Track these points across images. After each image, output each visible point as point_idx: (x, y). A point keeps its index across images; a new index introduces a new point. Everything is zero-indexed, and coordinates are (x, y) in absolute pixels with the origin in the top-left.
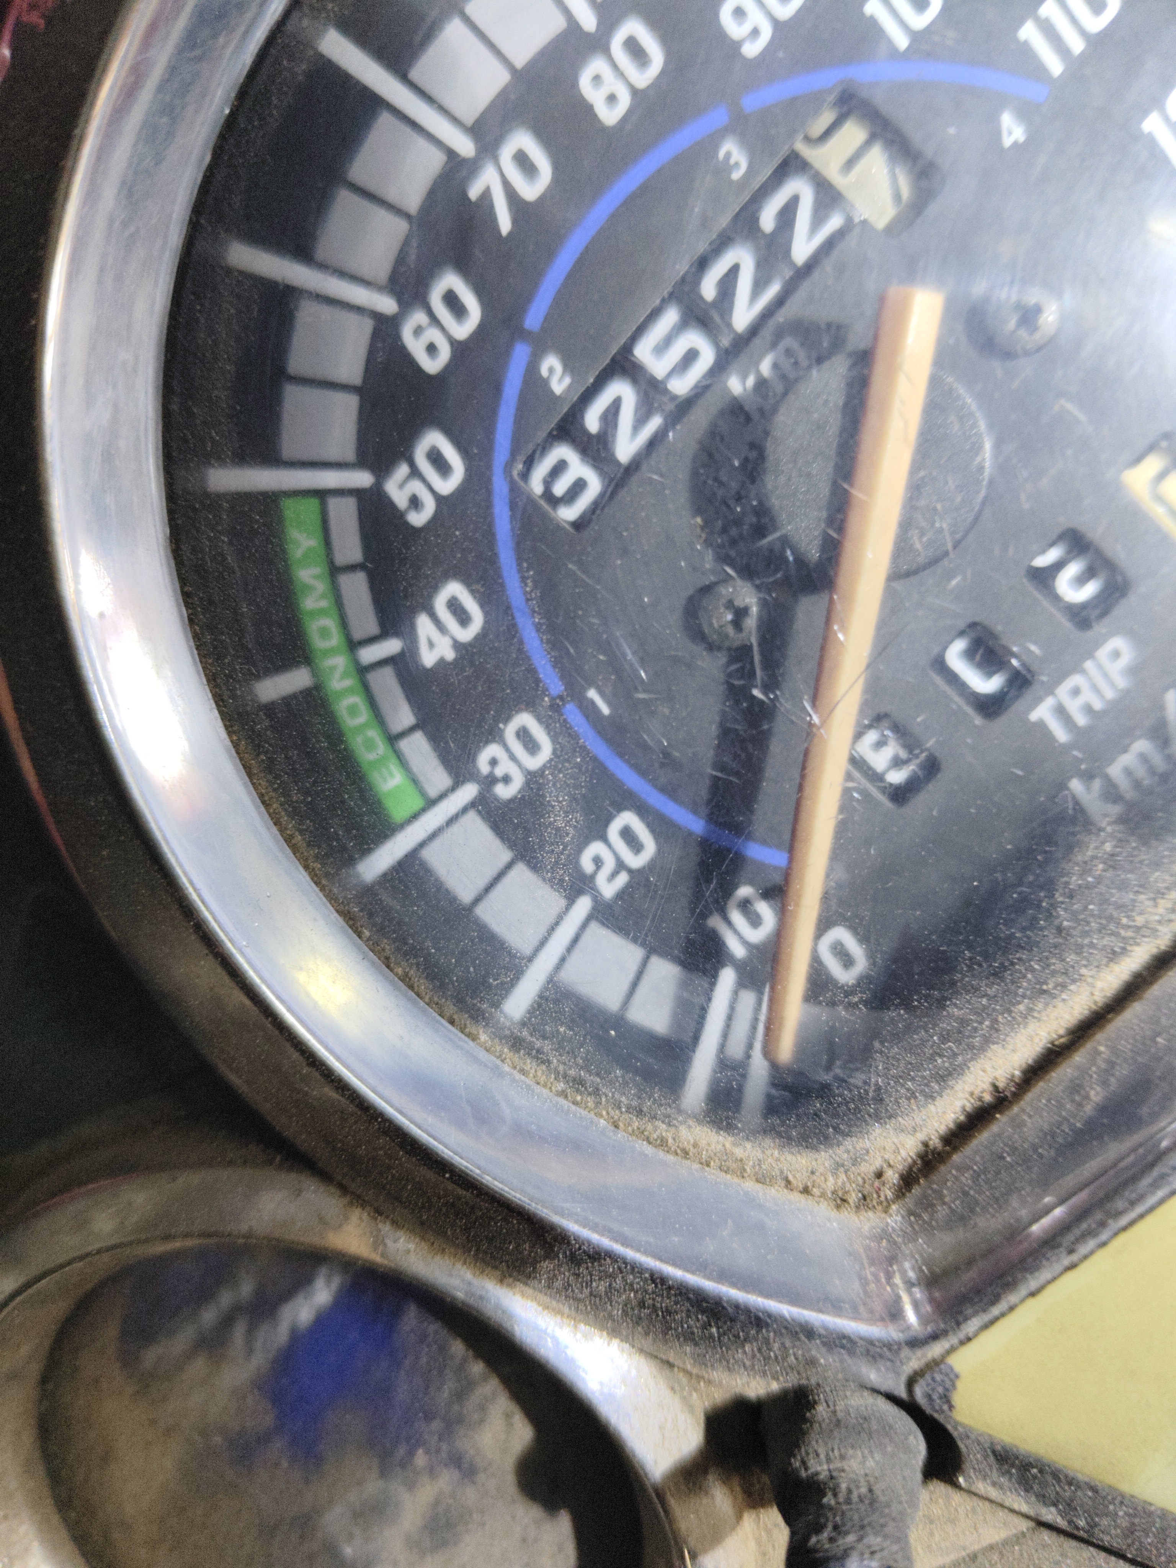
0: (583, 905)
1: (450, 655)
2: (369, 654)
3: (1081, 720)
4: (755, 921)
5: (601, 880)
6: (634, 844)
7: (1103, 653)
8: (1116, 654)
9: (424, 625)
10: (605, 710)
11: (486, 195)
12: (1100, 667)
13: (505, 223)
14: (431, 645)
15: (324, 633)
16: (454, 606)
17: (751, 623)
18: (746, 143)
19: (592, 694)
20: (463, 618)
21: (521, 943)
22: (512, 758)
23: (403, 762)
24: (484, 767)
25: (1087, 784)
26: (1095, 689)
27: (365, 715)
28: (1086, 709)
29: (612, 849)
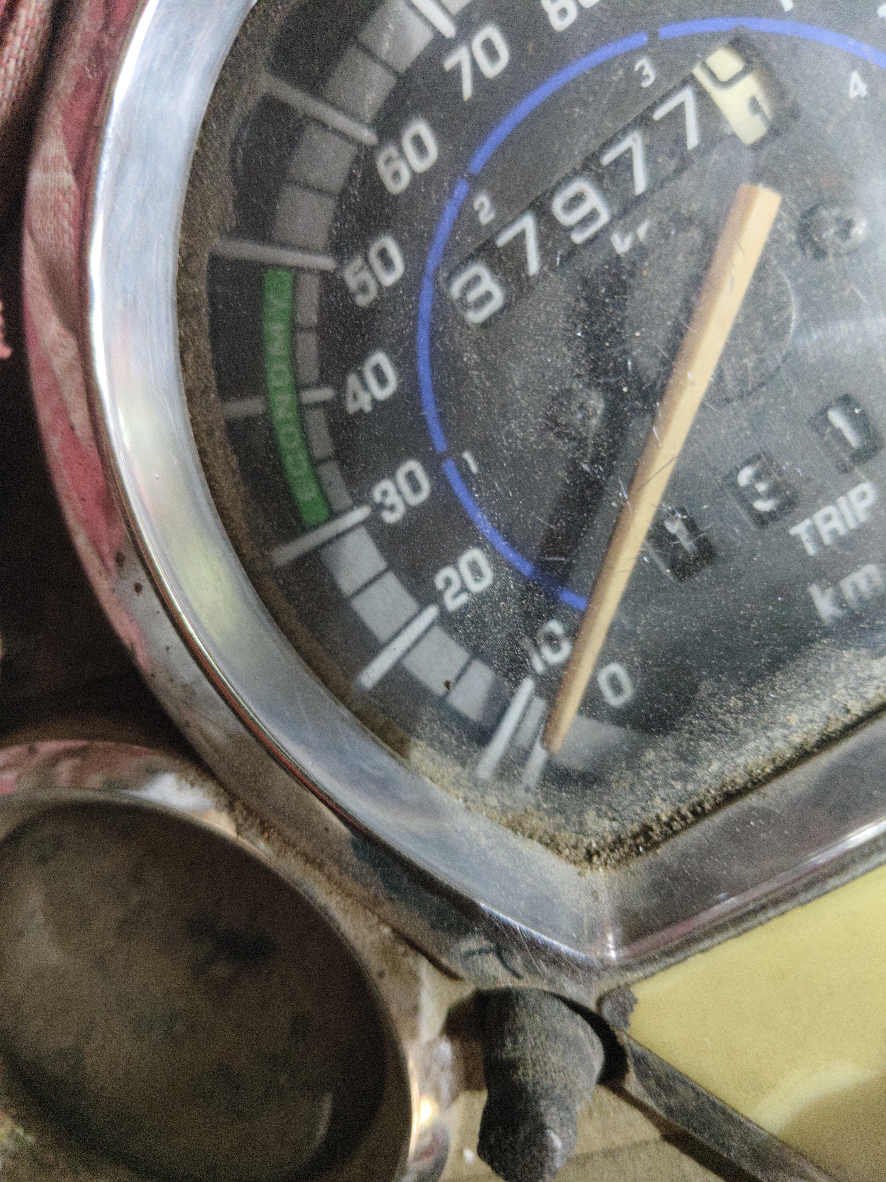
0: (431, 613)
1: (368, 408)
2: (308, 397)
3: (827, 540)
4: (556, 649)
5: (448, 596)
6: (478, 576)
7: (854, 493)
8: (863, 496)
9: (353, 381)
10: (474, 469)
11: (457, 68)
12: (849, 503)
13: (467, 91)
14: (356, 398)
15: (279, 374)
16: (377, 371)
17: (595, 422)
18: (656, 61)
19: (467, 456)
20: (382, 381)
21: (381, 631)
22: (399, 492)
23: (319, 482)
24: (377, 496)
25: (823, 589)
26: (842, 517)
27: (297, 442)
28: (834, 532)
29: (459, 573)
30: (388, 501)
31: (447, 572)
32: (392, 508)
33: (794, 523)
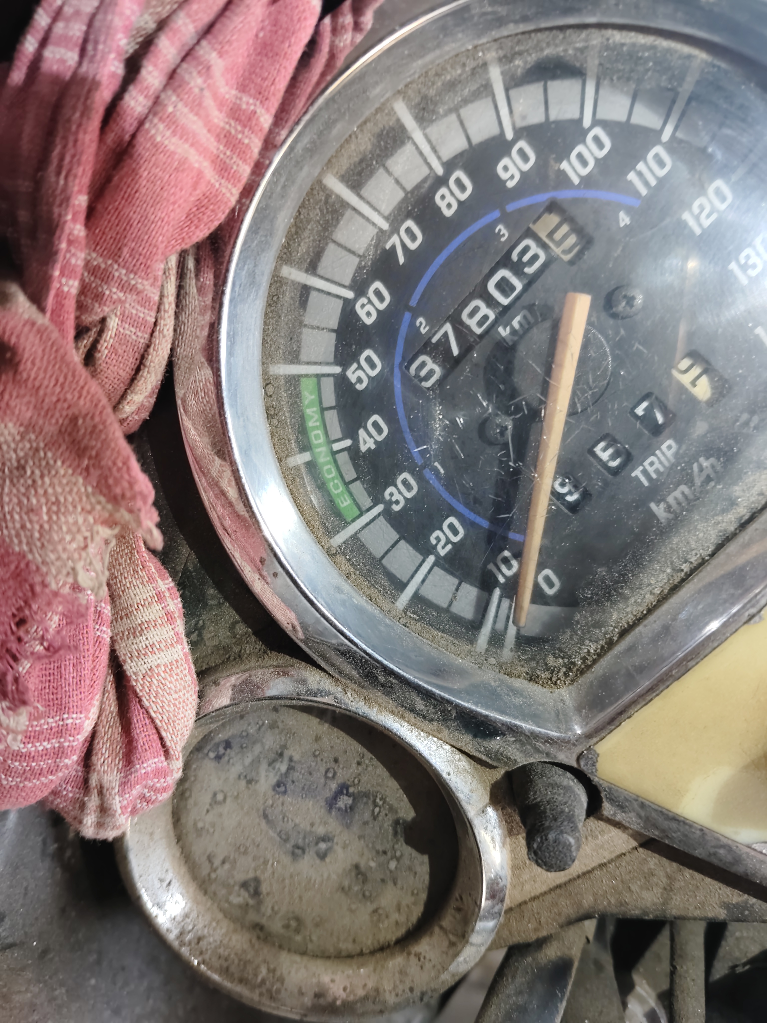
0: (431, 559)
1: (373, 447)
2: (337, 446)
3: (654, 476)
4: (510, 567)
5: (439, 547)
6: (456, 533)
7: (664, 447)
8: (669, 447)
9: (362, 433)
10: (442, 471)
11: (394, 247)
12: (663, 453)
13: (402, 260)
14: (365, 442)
15: (317, 437)
16: (375, 424)
17: (509, 432)
18: (507, 227)
19: (436, 464)
20: (380, 431)
21: (403, 576)
22: (400, 492)
23: (351, 494)
24: (387, 497)
25: (658, 504)
26: (661, 462)
27: (334, 473)
28: (657, 471)
29: (444, 534)
30: (394, 499)
31: (438, 533)
32: (397, 502)
33: (633, 469)
